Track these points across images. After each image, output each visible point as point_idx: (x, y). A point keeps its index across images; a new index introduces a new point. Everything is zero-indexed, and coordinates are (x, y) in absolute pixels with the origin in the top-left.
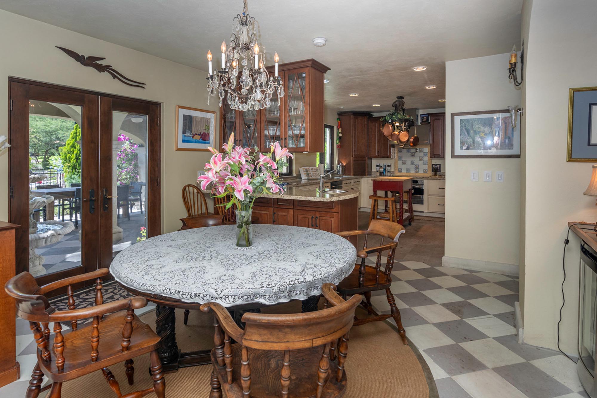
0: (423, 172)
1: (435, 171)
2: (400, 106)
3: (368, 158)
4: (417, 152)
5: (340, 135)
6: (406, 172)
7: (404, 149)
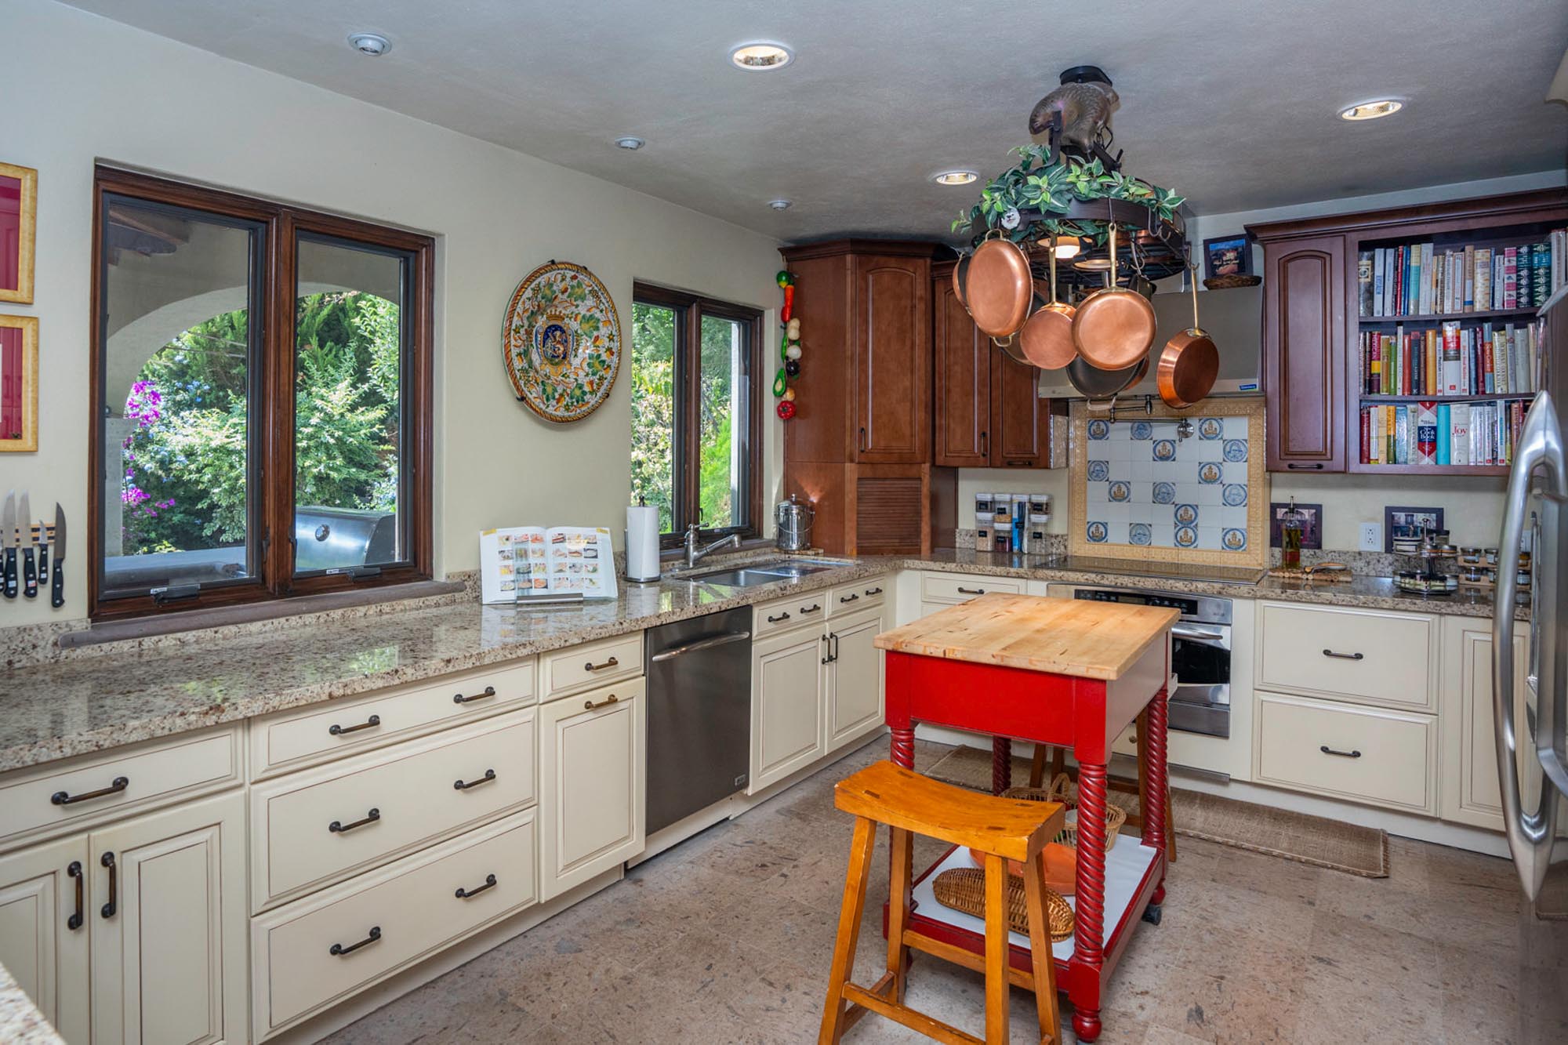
0: (1219, 545)
1: (1290, 543)
2: (1081, 116)
3: (933, 465)
4: (1186, 435)
5: (794, 352)
6: (1126, 540)
7: (1117, 425)
